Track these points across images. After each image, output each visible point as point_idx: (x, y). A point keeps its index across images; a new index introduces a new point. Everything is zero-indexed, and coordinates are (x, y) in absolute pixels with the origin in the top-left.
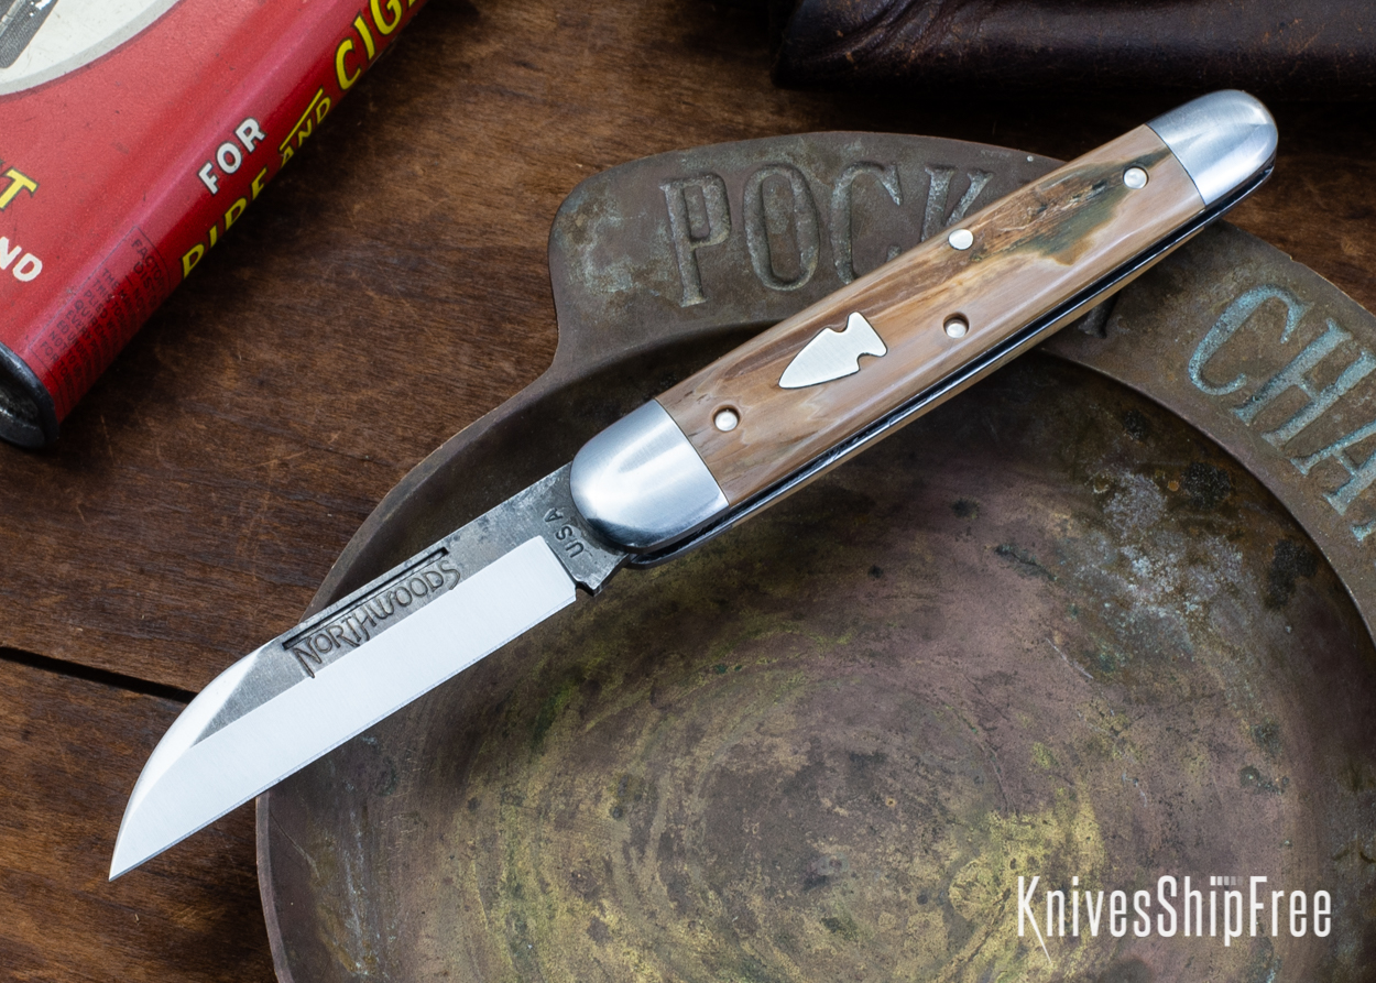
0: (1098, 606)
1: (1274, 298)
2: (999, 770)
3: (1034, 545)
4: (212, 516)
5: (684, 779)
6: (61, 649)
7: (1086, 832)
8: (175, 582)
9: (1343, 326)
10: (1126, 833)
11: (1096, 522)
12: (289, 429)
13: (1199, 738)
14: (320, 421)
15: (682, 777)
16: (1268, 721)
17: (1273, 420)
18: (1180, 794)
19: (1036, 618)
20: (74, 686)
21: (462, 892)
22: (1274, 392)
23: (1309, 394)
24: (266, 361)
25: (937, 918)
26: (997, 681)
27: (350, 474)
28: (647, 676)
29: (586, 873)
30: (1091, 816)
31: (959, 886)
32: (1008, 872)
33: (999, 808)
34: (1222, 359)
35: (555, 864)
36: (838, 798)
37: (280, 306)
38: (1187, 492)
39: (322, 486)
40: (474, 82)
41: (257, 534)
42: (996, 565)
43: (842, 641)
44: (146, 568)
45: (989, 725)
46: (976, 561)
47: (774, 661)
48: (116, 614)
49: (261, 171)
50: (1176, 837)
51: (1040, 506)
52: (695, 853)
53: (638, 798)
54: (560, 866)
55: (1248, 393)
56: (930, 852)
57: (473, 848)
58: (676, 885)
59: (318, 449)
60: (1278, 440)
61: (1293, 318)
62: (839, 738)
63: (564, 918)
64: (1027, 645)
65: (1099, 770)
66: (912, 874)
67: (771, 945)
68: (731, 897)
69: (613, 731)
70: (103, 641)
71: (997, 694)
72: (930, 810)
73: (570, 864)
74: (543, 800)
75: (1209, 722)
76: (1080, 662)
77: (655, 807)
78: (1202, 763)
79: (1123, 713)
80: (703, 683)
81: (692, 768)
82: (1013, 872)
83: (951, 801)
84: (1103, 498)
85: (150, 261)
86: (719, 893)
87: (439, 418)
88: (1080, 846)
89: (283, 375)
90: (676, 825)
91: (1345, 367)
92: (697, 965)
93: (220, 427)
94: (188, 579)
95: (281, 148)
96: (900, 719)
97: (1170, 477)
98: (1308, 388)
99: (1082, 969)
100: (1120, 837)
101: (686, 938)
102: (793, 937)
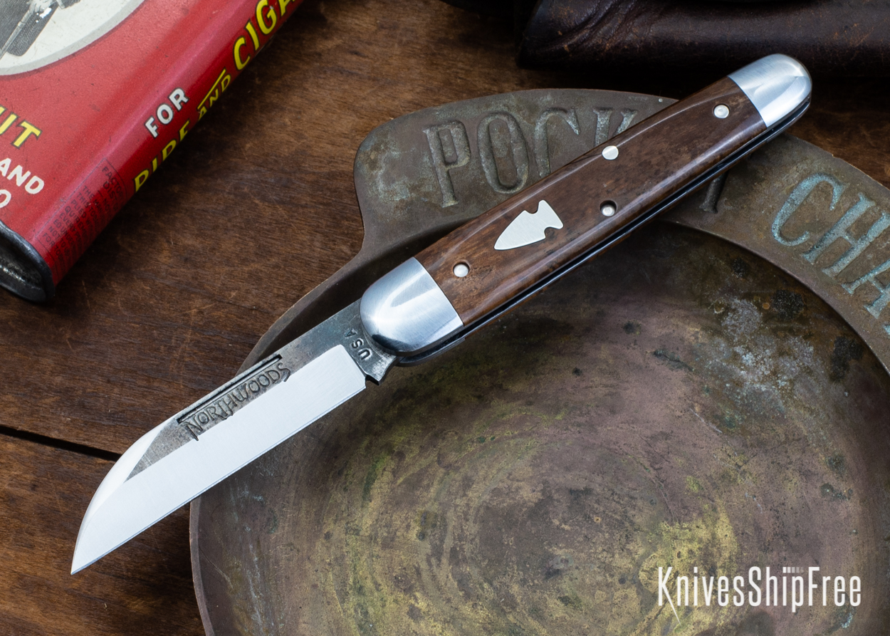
0: (722, 386)
1: (824, 181)
2: (666, 495)
3: (678, 349)
4: (154, 345)
5: (463, 512)
6: (56, 432)
7: (724, 531)
8: (130, 388)
9: (869, 197)
10: (749, 531)
11: (717, 332)
12: (204, 289)
13: (793, 467)
14: (224, 284)
15: (461, 511)
16: (836, 453)
17: (829, 260)
18: (783, 504)
19: (683, 396)
20: (64, 456)
21: (325, 593)
22: (828, 242)
23: (851, 242)
24: (189, 245)
25: (632, 592)
26: (660, 437)
27: (243, 318)
28: (435, 447)
29: (404, 576)
30: (727, 521)
31: (645, 571)
32: (676, 560)
33: (667, 520)
34: (793, 222)
35: (384, 572)
36: (563, 519)
37: (199, 210)
38: (775, 309)
39: (226, 326)
40: (323, 65)
41: (183, 357)
42: (654, 363)
43: (559, 417)
44: (111, 379)
45: (657, 466)
46: (642, 361)
47: (516, 433)
48: (92, 409)
49: (185, 123)
50: (783, 532)
51: (680, 324)
52: (472, 559)
53: (434, 526)
54: (387, 572)
55: (811, 243)
56: (625, 550)
57: (330, 564)
58: (462, 582)
59: (222, 302)
60: (832, 273)
61: (836, 194)
62: (562, 480)
63: (392, 605)
64: (678, 413)
65: (730, 491)
66: (614, 565)
67: (526, 615)
68: (498, 586)
69: (415, 483)
70: (84, 427)
71: (661, 446)
72: (623, 523)
73: (393, 571)
74: (373, 531)
75: (798, 457)
76: (713, 423)
77: (445, 530)
78: (796, 483)
79: (743, 453)
80: (471, 449)
81: (468, 505)
82: (679, 560)
83: (637, 517)
84: (721, 316)
85: (114, 181)
86: (491, 584)
87: (301, 282)
88: (721, 541)
89: (200, 254)
90: (460, 541)
91: (872, 224)
92: (480, 631)
93: (159, 288)
94: (139, 386)
95: (199, 108)
96: (600, 466)
97: (764, 300)
98: (850, 238)
99: (728, 620)
100: (746, 533)
101: (472, 614)
102: (540, 610)
